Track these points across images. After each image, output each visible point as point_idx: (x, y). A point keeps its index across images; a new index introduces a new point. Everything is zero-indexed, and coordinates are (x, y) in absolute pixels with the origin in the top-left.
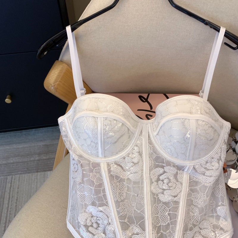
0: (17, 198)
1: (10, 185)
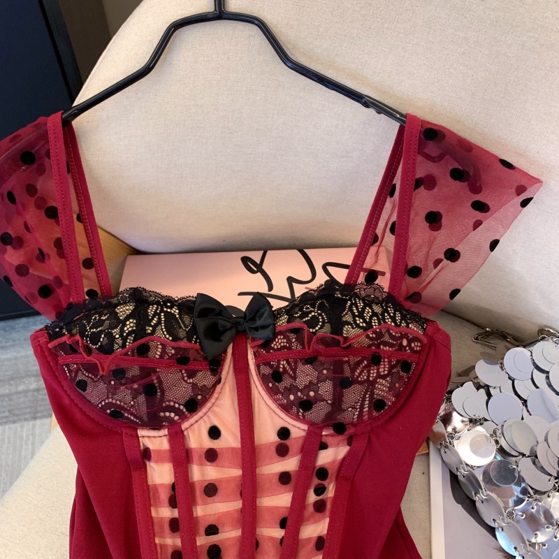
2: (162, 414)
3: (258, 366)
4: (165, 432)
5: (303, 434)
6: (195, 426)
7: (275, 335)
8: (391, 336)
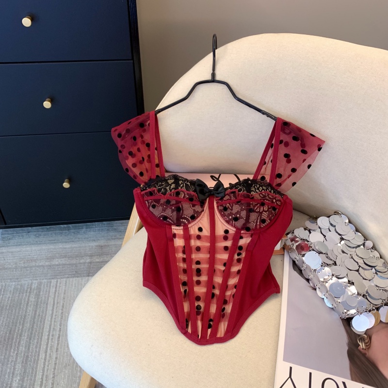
0: (63, 304)
1: (54, 289)
2: (182, 220)
3: (218, 207)
4: (182, 228)
5: (234, 232)
6: (193, 227)
7: (225, 196)
8: (269, 197)
